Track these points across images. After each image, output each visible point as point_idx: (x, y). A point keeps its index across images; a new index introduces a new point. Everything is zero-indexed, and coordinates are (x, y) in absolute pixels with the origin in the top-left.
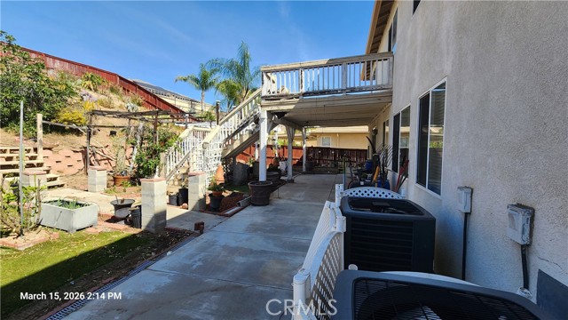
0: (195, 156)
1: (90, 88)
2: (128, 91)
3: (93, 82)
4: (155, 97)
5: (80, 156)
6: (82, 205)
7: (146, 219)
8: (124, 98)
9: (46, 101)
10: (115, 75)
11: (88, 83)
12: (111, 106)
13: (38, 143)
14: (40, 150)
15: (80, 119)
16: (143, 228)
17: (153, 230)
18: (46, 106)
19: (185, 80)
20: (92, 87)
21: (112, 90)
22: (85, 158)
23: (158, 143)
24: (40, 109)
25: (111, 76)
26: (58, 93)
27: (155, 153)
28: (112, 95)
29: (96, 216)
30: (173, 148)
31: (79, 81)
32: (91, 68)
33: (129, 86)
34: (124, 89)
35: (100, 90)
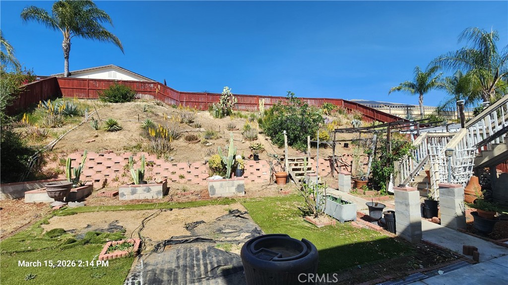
0: (437, 165)
1: (326, 114)
2: (351, 110)
3: (328, 108)
4: (373, 110)
5: (328, 163)
6: (346, 203)
7: (401, 225)
8: (349, 116)
9: (309, 127)
10: (341, 100)
11: (326, 110)
12: (341, 124)
13: (308, 155)
14: (309, 159)
15: (326, 136)
16: (397, 234)
17: (410, 239)
18: (310, 130)
19: (399, 89)
20: (327, 113)
21: (340, 112)
22: (332, 165)
23: (391, 152)
24: (307, 133)
25: (338, 101)
26: (314, 121)
27: (389, 162)
28: (340, 116)
29: (355, 214)
30: (406, 156)
31: (321, 110)
32: (326, 99)
33: (350, 105)
34: (348, 109)
35: (332, 114)
